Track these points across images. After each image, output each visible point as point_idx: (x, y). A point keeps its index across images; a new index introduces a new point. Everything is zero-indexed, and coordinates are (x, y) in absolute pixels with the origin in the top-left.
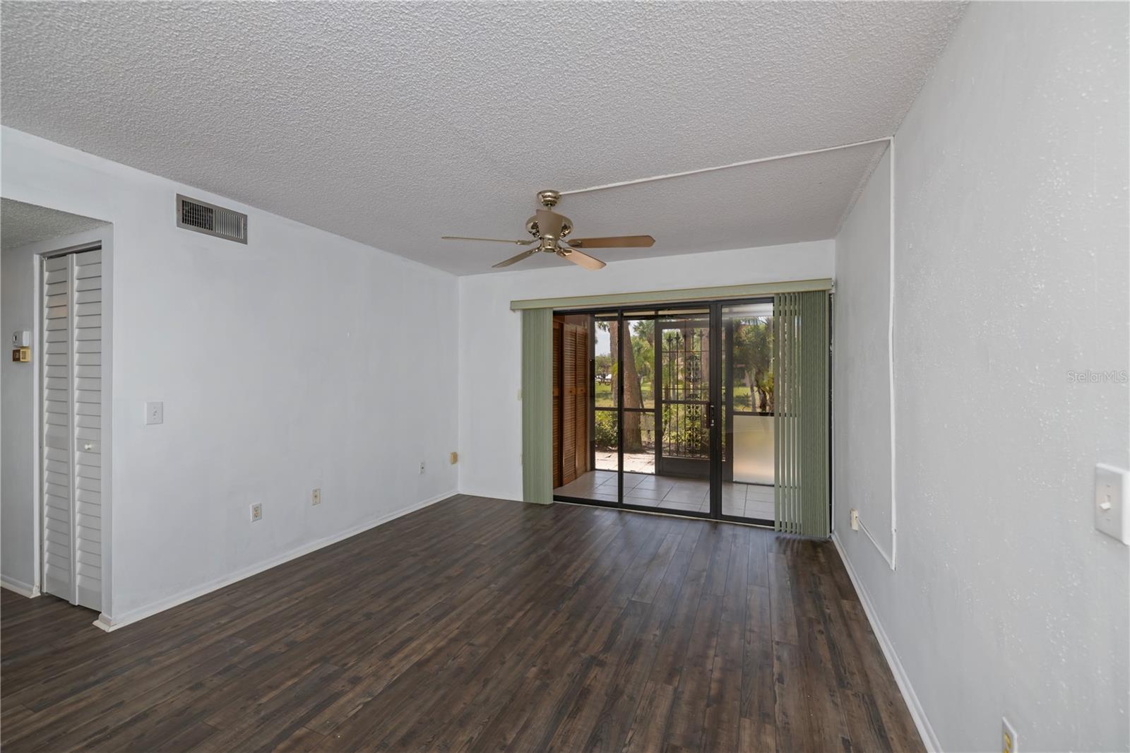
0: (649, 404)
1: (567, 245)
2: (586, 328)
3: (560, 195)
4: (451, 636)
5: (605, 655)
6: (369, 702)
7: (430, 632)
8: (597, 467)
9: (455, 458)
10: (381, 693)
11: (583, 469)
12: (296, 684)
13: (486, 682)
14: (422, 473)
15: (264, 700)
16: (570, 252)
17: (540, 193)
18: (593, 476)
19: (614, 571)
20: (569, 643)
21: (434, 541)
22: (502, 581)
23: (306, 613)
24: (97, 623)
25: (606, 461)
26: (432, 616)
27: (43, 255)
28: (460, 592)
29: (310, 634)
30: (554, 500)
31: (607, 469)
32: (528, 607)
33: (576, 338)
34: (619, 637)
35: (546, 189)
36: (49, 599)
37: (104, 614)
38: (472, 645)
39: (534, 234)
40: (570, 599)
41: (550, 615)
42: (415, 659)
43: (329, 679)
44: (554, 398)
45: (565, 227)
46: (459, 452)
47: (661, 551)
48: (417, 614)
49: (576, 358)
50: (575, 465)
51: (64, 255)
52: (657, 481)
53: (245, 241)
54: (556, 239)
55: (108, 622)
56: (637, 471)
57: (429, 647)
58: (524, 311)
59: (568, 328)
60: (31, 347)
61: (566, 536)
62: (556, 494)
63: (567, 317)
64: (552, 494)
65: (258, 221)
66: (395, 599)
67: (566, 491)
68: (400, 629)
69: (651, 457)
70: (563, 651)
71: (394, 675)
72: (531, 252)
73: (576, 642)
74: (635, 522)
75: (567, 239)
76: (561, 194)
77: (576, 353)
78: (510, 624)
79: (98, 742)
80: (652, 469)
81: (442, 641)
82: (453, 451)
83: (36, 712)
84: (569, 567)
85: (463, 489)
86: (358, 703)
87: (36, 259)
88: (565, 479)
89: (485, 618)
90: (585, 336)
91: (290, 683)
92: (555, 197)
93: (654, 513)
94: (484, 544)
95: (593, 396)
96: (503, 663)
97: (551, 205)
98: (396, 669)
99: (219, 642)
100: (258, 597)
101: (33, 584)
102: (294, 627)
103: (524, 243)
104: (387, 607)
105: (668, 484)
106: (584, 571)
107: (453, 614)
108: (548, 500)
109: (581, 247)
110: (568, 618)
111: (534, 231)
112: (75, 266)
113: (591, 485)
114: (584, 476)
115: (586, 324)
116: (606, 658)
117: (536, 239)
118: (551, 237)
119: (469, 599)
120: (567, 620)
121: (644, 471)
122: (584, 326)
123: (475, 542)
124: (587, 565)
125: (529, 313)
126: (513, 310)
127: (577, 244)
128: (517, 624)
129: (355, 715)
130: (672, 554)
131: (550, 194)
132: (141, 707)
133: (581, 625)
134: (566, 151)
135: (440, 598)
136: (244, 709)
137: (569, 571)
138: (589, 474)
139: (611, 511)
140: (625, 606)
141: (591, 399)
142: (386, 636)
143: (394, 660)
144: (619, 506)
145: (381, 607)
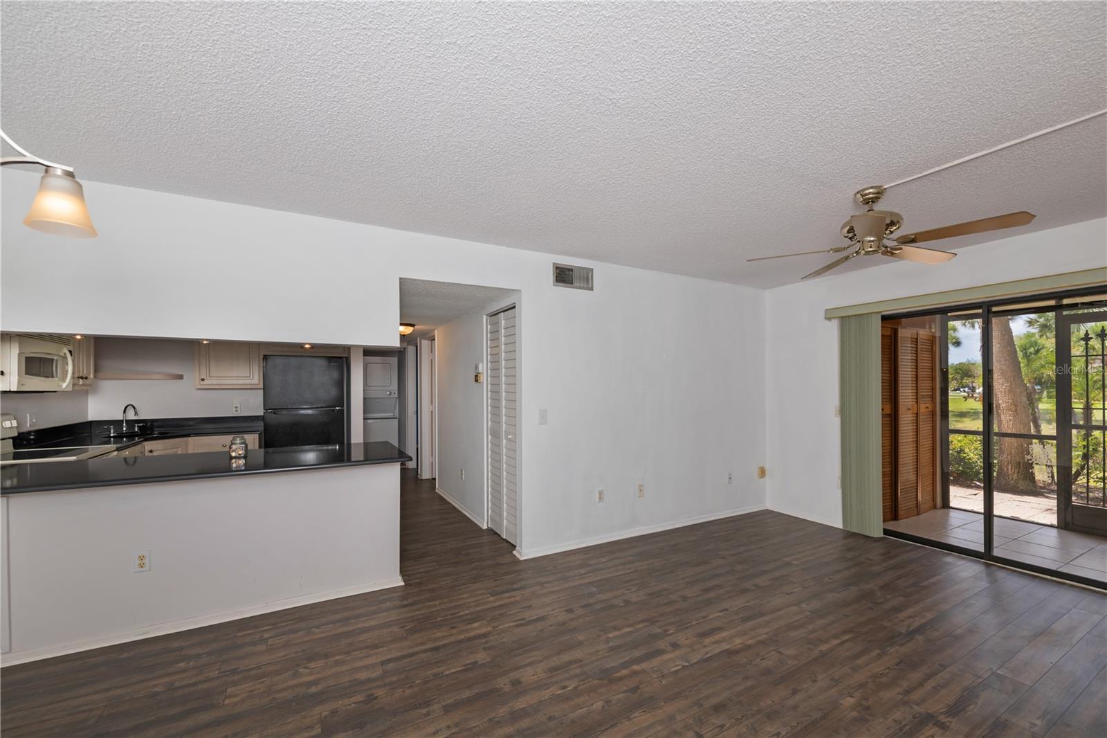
0: (1049, 429)
1: (895, 243)
2: (933, 330)
3: (885, 189)
4: (760, 638)
5: (949, 719)
6: (686, 666)
7: (739, 628)
8: (952, 505)
9: (763, 472)
10: (695, 663)
11: (930, 504)
12: (631, 632)
13: (795, 692)
14: (729, 483)
15: (611, 635)
16: (901, 249)
17: (858, 192)
18: (948, 515)
19: (970, 631)
20: (898, 690)
21: (742, 549)
22: (815, 604)
23: (636, 582)
24: (514, 552)
25: (965, 499)
26: (741, 616)
27: (487, 315)
28: (768, 602)
29: (639, 599)
30: (884, 534)
31: (970, 509)
32: (846, 637)
33: (917, 345)
34: (972, 707)
35: (866, 187)
36: (491, 532)
37: (518, 548)
38: (781, 653)
39: (850, 238)
40: (902, 645)
41: (874, 653)
42: (725, 646)
43: (654, 637)
44: (884, 416)
45: (892, 224)
46: (767, 468)
47: (1058, 626)
48: (727, 610)
49: (917, 369)
50: (917, 497)
51: (497, 314)
52: (1060, 536)
53: (592, 289)
54: (880, 239)
55: (520, 554)
56: (1023, 518)
57: (738, 641)
58: (843, 319)
59: (905, 333)
60: (482, 373)
61: (899, 578)
62: (886, 528)
63: (903, 320)
64: (882, 527)
65: (601, 272)
66: (707, 590)
67: (902, 526)
68: (711, 617)
69: (1052, 503)
70: (888, 695)
71: (707, 653)
72: (847, 258)
73: (908, 692)
74: (1012, 582)
75: (895, 236)
76: (885, 187)
77: (917, 363)
78: (824, 647)
79: (522, 625)
80: (1053, 519)
81: (750, 639)
82: (761, 466)
83: (492, 596)
84: (901, 611)
85: (770, 505)
86: (677, 664)
87: (485, 317)
88: (901, 513)
89: (794, 634)
90: (932, 340)
91: (627, 630)
92: (878, 193)
93: (1049, 577)
94: (795, 563)
95: (945, 414)
96: (814, 681)
97: (873, 202)
98: (708, 649)
99: (581, 585)
100: (603, 560)
101: (484, 520)
102: (628, 590)
103: (837, 250)
104: (700, 595)
105: (1080, 544)
106: (923, 621)
107: (760, 620)
108: (878, 533)
109: (916, 242)
110: (898, 664)
111: (851, 235)
112: (503, 320)
113: (944, 525)
114: (931, 513)
115: (933, 326)
116: (951, 722)
117: (853, 243)
118: (872, 239)
119: (778, 611)
120: (896, 665)
121: (1036, 520)
122: (930, 327)
123: (785, 559)
124: (929, 616)
125: (849, 322)
126: (829, 319)
127: (911, 240)
128: (832, 650)
129: (676, 672)
130: (1080, 635)
131: (871, 190)
132: (541, 613)
133: (916, 676)
134: (889, 143)
135: (748, 602)
136: (599, 636)
137: (902, 615)
138: (940, 512)
139: (972, 561)
140: (986, 676)
141: (942, 419)
142: (700, 619)
143: (707, 641)
144: (986, 556)
145: (694, 595)
